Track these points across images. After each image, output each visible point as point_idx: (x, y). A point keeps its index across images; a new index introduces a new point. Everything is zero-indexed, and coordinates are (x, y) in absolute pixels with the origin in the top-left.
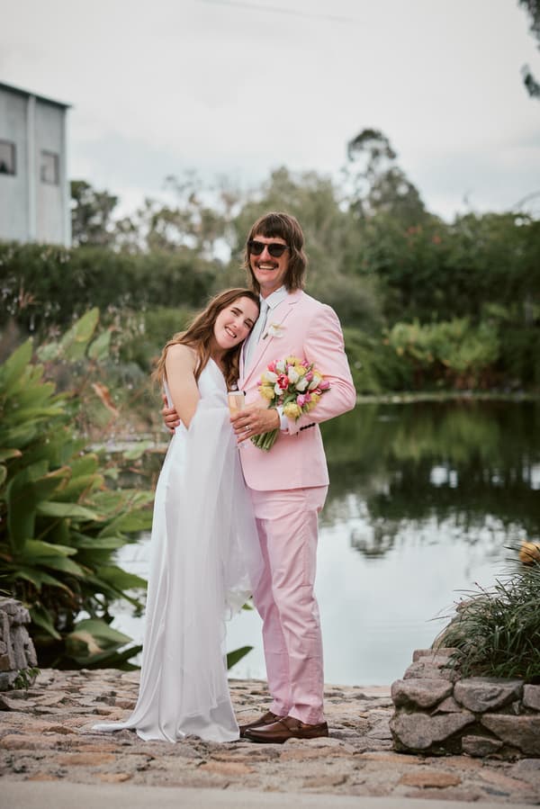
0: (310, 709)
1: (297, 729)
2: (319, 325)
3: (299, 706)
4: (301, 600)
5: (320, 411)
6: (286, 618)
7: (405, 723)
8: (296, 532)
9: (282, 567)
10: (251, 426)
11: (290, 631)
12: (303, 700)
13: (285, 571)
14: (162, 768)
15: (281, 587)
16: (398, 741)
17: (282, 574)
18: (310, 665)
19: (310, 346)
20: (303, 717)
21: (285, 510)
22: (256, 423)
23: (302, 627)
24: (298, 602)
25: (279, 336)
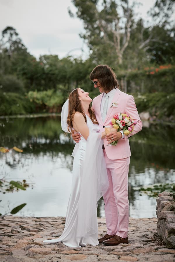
0: (124, 232)
1: (119, 240)
2: (130, 102)
3: (121, 232)
4: (124, 196)
5: (134, 132)
6: (119, 202)
7: (173, 239)
8: (124, 172)
9: (119, 185)
10: (114, 138)
11: (120, 206)
12: (122, 230)
13: (120, 186)
14: (105, 260)
15: (118, 191)
16: (171, 245)
17: (118, 187)
18: (126, 218)
19: (127, 109)
20: (122, 236)
21: (120, 165)
22: (116, 137)
23: (125, 205)
24: (123, 196)
25: (117, 107)
